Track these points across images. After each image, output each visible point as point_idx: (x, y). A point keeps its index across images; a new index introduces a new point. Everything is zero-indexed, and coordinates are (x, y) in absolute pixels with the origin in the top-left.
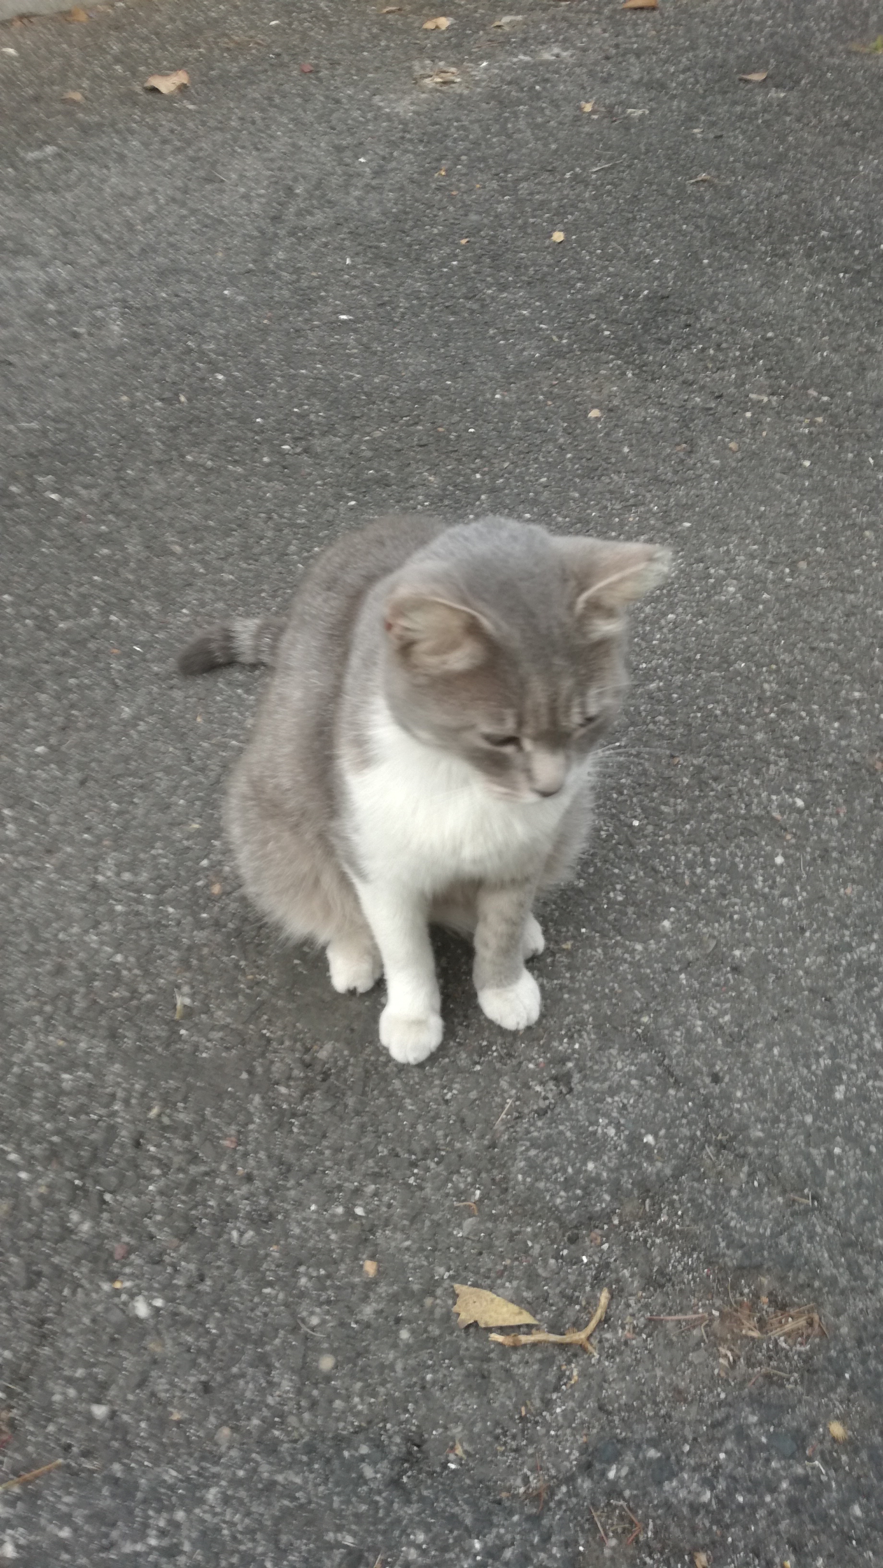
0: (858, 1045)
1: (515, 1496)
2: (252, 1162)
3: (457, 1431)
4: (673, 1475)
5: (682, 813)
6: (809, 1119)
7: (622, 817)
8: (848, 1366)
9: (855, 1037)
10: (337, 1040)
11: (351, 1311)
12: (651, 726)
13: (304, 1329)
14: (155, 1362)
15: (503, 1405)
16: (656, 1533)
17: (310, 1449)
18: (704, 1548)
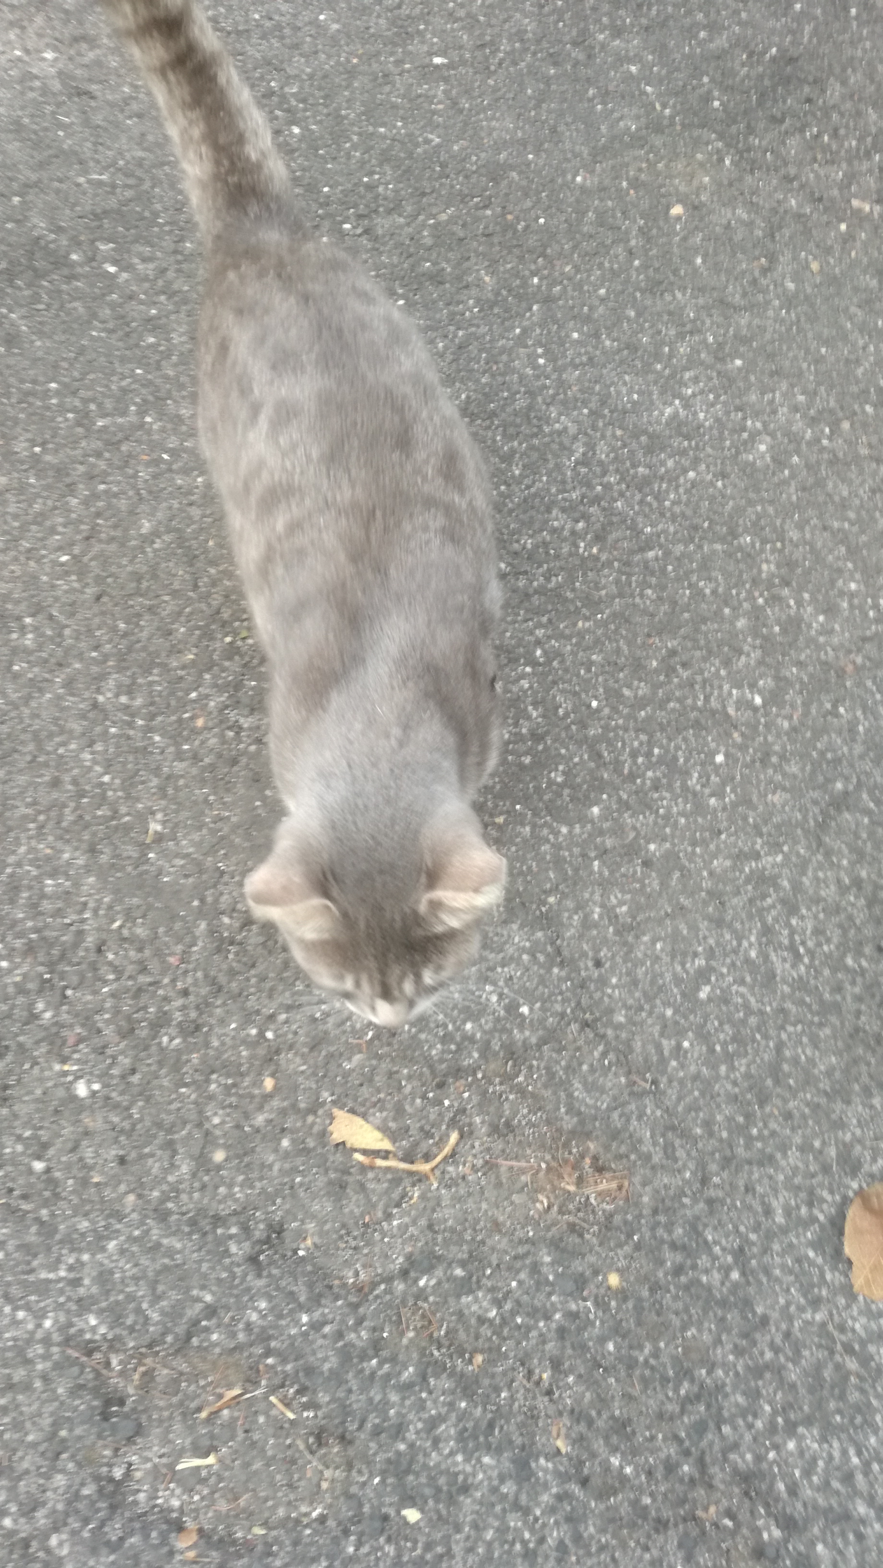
0: (735, 951)
1: (344, 1285)
2: (189, 980)
3: (311, 1226)
4: (471, 1291)
5: (642, 698)
6: (669, 1012)
7: (584, 696)
8: (639, 1230)
9: (735, 943)
11: (247, 1116)
13: (207, 1126)
14: (87, 1133)
15: (352, 1212)
16: (447, 1333)
17: (193, 1223)
18: (482, 1351)
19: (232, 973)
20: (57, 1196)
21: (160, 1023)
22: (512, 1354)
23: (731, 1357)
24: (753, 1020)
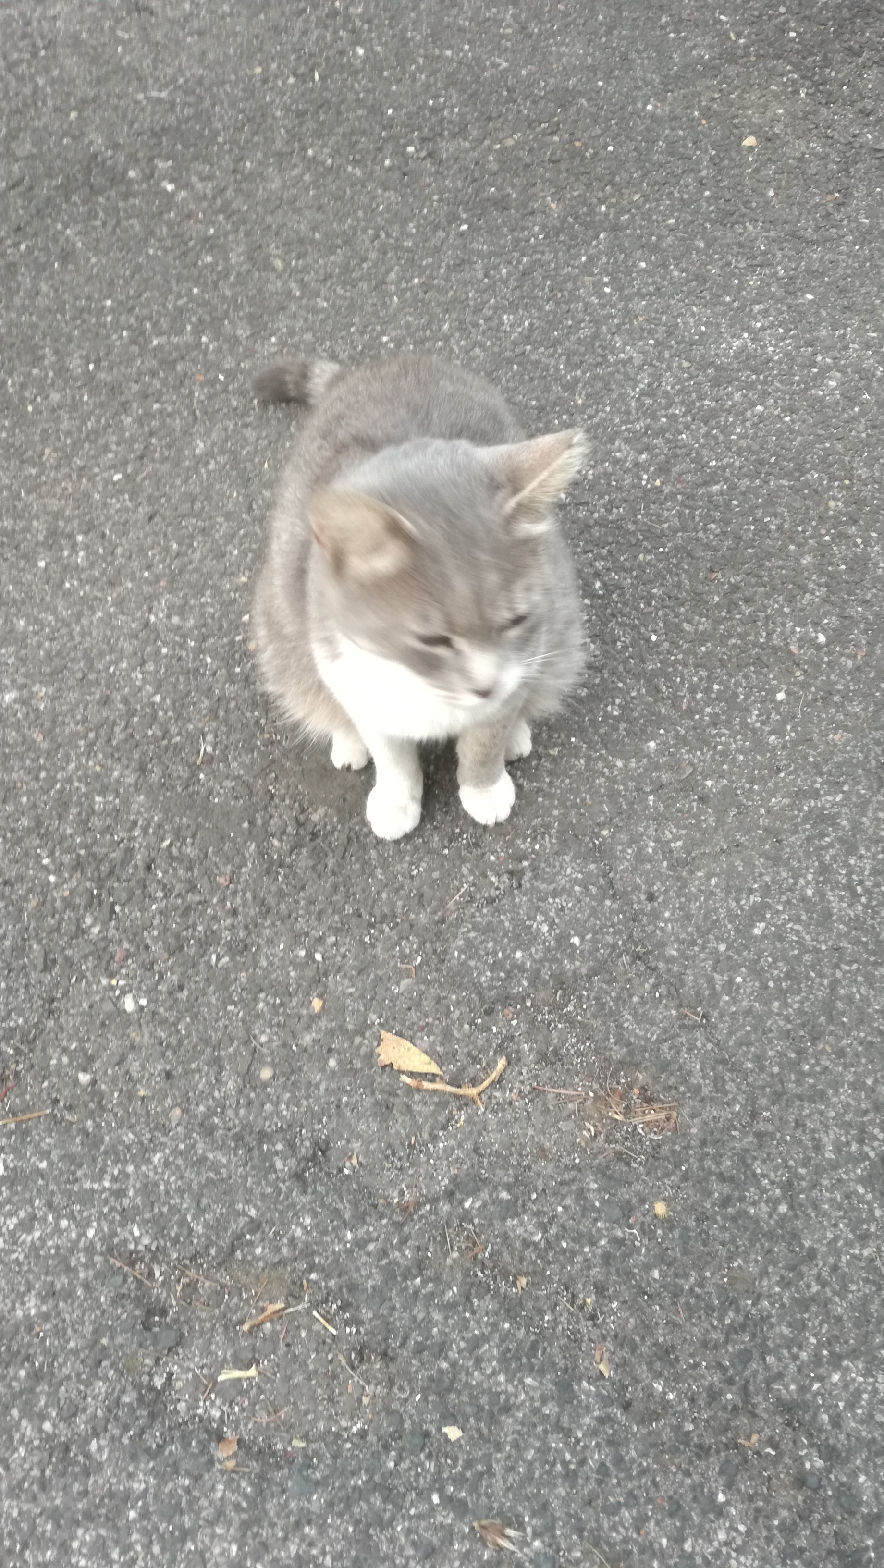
0: (791, 889)
1: (389, 1204)
2: (239, 900)
3: (356, 1145)
4: (517, 1215)
5: (703, 633)
6: (722, 948)
7: (643, 630)
8: (687, 1161)
9: (791, 881)
10: (330, 806)
11: (294, 1036)
12: (701, 534)
13: (254, 1044)
14: (133, 1047)
15: (398, 1132)
16: (491, 1255)
17: (238, 1138)
18: (526, 1275)
19: (281, 895)
20: (102, 1108)
21: (208, 941)
22: (556, 1278)
23: (777, 1289)
24: (807, 958)
